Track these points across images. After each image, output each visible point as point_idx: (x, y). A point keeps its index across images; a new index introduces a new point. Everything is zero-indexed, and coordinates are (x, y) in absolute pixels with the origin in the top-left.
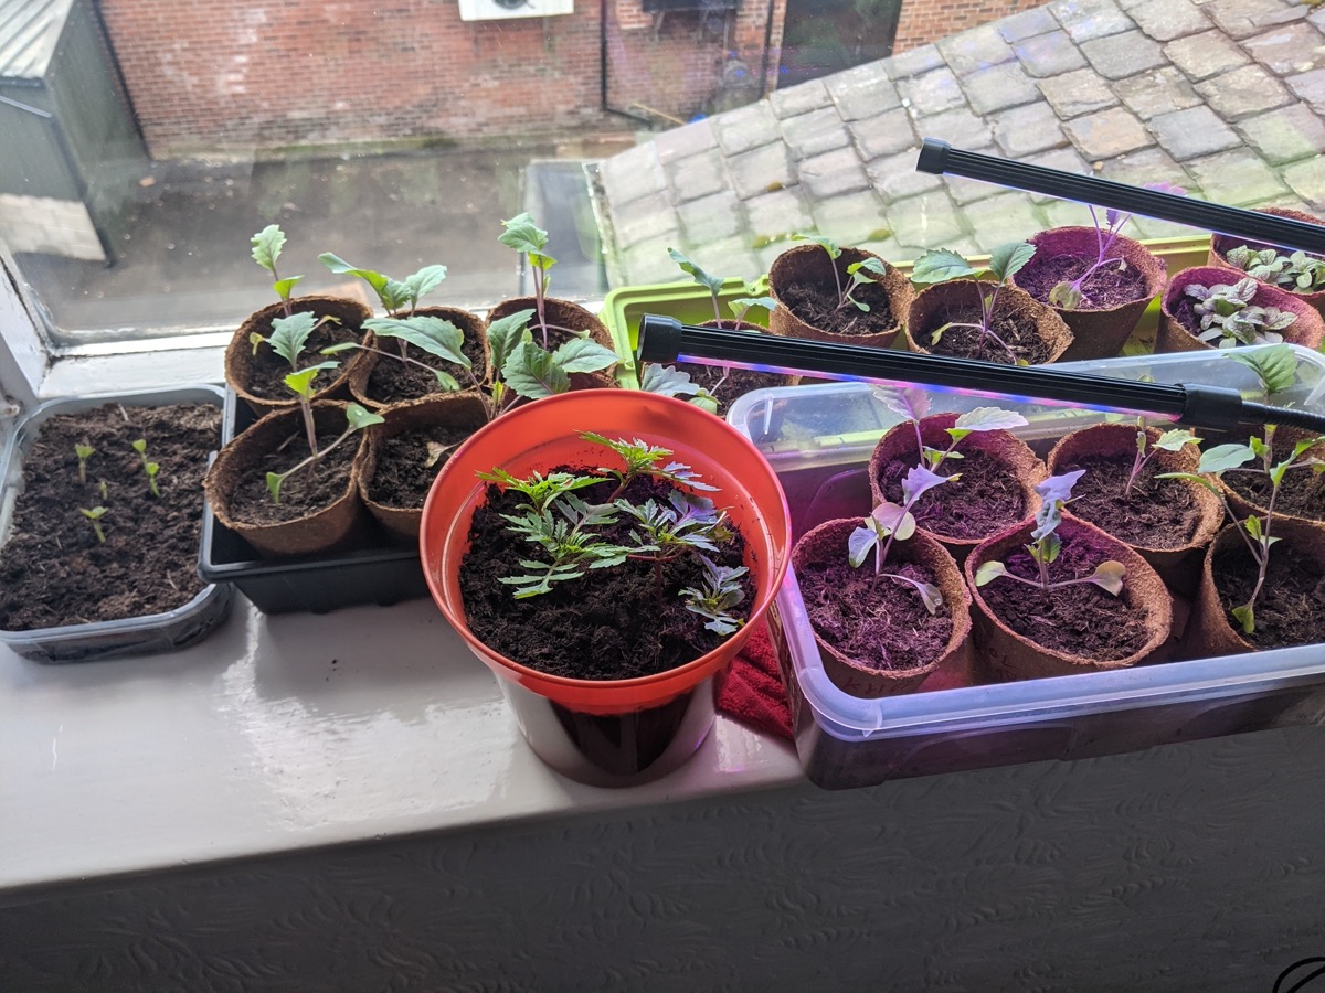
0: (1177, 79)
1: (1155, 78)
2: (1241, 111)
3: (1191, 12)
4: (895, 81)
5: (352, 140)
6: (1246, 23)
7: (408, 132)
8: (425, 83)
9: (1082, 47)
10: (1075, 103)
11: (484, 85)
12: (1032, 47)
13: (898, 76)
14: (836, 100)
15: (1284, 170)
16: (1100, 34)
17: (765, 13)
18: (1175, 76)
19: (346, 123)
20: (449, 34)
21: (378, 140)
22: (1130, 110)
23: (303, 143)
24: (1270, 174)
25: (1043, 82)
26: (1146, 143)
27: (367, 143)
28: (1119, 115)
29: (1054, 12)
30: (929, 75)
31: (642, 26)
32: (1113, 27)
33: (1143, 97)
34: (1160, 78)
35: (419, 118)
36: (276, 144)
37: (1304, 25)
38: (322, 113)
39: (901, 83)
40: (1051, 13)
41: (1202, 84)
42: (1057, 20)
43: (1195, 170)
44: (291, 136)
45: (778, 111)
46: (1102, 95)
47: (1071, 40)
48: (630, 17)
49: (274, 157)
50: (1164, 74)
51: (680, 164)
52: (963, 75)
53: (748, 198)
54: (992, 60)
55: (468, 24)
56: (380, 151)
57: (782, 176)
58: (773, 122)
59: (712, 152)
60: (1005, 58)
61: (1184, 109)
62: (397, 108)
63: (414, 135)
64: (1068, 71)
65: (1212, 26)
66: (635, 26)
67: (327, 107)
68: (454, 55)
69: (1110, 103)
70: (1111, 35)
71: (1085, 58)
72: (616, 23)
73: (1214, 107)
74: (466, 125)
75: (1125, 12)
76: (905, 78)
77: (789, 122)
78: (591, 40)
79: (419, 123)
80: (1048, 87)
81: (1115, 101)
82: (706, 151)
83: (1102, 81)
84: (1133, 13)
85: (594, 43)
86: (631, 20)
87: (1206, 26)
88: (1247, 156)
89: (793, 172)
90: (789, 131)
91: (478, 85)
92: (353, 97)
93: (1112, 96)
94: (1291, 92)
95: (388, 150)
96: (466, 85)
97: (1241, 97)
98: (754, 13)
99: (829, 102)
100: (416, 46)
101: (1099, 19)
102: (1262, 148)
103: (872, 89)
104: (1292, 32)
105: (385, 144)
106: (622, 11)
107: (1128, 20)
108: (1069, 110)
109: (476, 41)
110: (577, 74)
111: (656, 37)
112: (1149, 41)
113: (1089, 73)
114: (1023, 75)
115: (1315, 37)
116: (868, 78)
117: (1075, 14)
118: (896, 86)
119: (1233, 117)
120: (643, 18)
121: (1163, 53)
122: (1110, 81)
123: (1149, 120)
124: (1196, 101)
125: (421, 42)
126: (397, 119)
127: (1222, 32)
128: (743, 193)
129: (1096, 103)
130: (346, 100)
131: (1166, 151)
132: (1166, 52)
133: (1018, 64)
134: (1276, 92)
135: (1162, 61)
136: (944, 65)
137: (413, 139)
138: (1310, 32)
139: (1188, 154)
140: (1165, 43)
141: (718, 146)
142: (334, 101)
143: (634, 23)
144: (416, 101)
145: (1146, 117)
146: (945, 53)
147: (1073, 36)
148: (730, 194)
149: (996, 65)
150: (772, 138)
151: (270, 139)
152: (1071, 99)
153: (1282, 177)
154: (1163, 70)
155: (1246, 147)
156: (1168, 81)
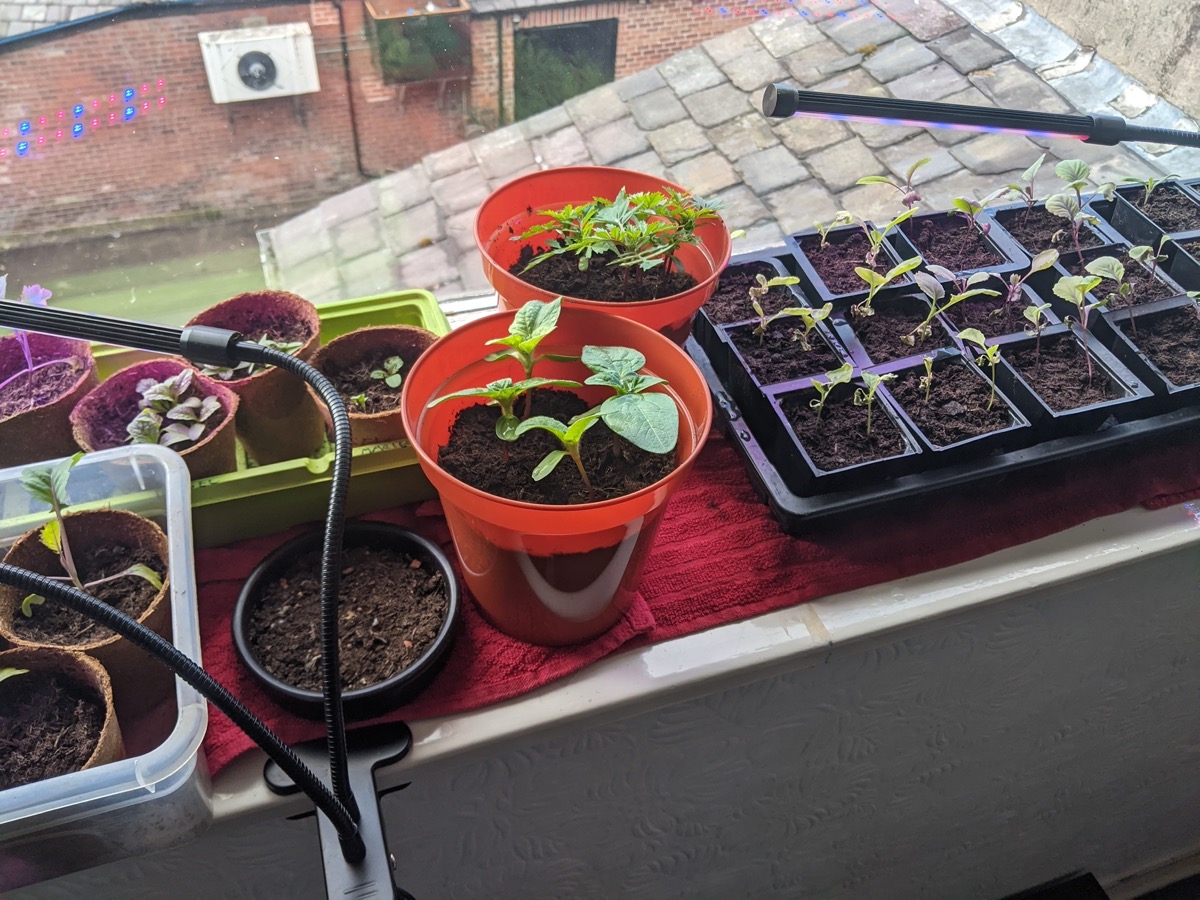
0: (760, 124)
1: (742, 124)
2: (809, 148)
3: (772, 65)
4: (529, 141)
5: (122, 219)
6: (814, 72)
7: (176, 207)
8: (187, 162)
9: (684, 101)
10: (678, 150)
11: (245, 160)
12: (643, 104)
13: (533, 135)
14: (480, 161)
15: (841, 197)
16: (699, 88)
17: (496, 81)
18: (759, 121)
19: (114, 204)
20: (206, 116)
21: (147, 217)
22: (721, 153)
23: (73, 225)
24: (831, 201)
25: (652, 134)
26: (733, 182)
27: (135, 221)
28: (714, 159)
29: (661, 71)
30: (559, 134)
31: (387, 98)
32: (709, 82)
33: (732, 142)
34: (746, 123)
35: (185, 194)
36: (48, 228)
37: (859, 71)
38: (89, 196)
39: (535, 142)
40: (660, 73)
41: (778, 127)
42: (664, 78)
43: (773, 202)
44: (61, 220)
45: (430, 173)
46: (699, 141)
47: (676, 95)
48: (375, 91)
49: (45, 241)
50: (749, 120)
51: (343, 227)
52: (586, 132)
53: (402, 255)
54: (610, 117)
55: (221, 105)
56: (150, 227)
57: (432, 232)
58: (426, 182)
59: (372, 214)
60: (621, 115)
61: (765, 149)
62: (162, 186)
63: (182, 209)
64: (672, 122)
65: (788, 75)
66: (381, 99)
67: (94, 190)
68: (213, 135)
69: (706, 148)
70: (708, 88)
71: (686, 110)
72: (362, 97)
73: (788, 145)
74: (232, 197)
75: (719, 68)
76: (538, 137)
77: (439, 183)
78: (341, 114)
79: (185, 199)
80: (656, 138)
81: (710, 146)
82: (367, 213)
83: (699, 129)
84: (725, 68)
85: (345, 116)
86: (376, 94)
87: (783, 76)
88: (813, 187)
89: (442, 228)
90: (439, 191)
91: (239, 160)
92: (119, 179)
93: (707, 141)
94: (848, 130)
95: (159, 225)
96: (228, 162)
97: (809, 136)
98: (486, 82)
99: (474, 163)
100: (176, 128)
101: (698, 75)
102: (825, 178)
103: (511, 149)
104: (849, 77)
105: (153, 220)
106: (366, 86)
107: (720, 75)
108: (672, 157)
109: (232, 121)
110: (332, 144)
111: (401, 108)
112: (738, 92)
113: (689, 124)
114: (636, 129)
115: (868, 80)
116: (507, 140)
117: (679, 72)
118: (531, 145)
119: (803, 154)
120: (387, 92)
121: (748, 101)
122: (707, 129)
123: (736, 161)
124: (775, 141)
125: (179, 125)
126: (164, 196)
127: (796, 80)
128: (398, 250)
129: (694, 149)
130: (112, 183)
131: (749, 187)
132: (751, 100)
133: (631, 120)
134: (837, 130)
135: (748, 109)
136: (571, 124)
137: (182, 214)
138: (864, 77)
139: (765, 189)
140: (750, 93)
141: (376, 209)
142: (100, 185)
143: (378, 96)
144: (180, 178)
145: (733, 158)
146: (572, 113)
147: (677, 92)
148: (386, 252)
149: (614, 121)
150: (425, 198)
151: (40, 224)
152: (674, 148)
153: (840, 202)
154: (749, 116)
155: (813, 179)
156: (753, 125)
